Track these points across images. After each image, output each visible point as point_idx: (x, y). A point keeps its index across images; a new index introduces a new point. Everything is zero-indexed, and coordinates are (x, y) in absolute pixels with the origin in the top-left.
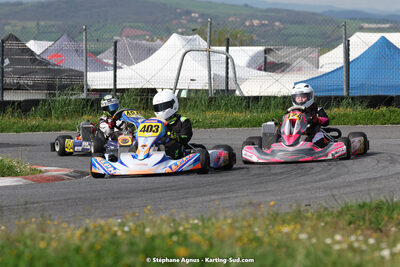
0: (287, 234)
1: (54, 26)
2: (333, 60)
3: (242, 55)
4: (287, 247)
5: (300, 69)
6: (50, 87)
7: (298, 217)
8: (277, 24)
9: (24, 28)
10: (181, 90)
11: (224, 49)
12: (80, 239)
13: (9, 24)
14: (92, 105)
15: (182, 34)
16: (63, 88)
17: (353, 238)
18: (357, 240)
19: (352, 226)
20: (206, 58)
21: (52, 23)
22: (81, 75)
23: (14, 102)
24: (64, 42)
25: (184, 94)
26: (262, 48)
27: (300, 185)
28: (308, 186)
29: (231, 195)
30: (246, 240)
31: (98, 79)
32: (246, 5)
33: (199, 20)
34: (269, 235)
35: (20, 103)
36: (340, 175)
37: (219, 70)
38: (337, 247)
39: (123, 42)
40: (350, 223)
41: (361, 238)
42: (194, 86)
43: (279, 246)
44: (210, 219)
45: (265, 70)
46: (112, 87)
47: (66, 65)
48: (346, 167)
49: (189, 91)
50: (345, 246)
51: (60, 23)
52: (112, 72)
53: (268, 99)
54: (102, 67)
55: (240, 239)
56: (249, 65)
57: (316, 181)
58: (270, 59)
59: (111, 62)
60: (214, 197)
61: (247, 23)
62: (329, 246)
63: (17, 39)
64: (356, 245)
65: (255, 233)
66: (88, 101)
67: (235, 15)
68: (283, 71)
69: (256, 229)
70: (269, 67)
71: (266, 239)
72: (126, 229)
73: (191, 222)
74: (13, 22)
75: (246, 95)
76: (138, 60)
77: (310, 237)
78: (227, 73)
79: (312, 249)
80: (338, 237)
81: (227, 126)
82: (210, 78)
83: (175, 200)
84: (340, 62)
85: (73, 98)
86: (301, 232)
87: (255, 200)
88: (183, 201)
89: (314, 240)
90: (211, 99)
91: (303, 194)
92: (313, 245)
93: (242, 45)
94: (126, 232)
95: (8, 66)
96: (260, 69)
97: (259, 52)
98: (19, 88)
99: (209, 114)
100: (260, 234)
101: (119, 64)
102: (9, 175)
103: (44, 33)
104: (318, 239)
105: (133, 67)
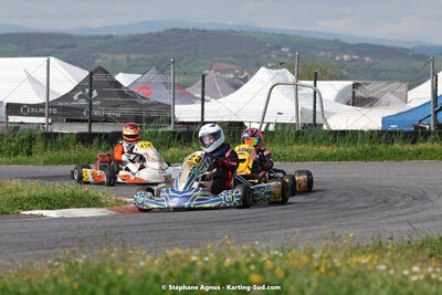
0: (365, 265)
1: (143, 59)
2: (421, 95)
3: (330, 89)
4: (364, 278)
5: (388, 104)
6: (138, 119)
7: (378, 248)
8: (368, 59)
9: (114, 61)
10: (268, 124)
11: (312, 83)
12: (160, 268)
13: (99, 57)
14: (179, 138)
15: (271, 68)
16: (150, 120)
17: (430, 269)
18: (434, 272)
19: (433, 259)
20: (293, 92)
21: (142, 56)
22: (169, 108)
23: (101, 134)
24: (152, 75)
25: (271, 128)
26: (350, 83)
27: (385, 218)
28: (392, 220)
29: (315, 227)
30: (322, 270)
31: (186, 112)
32: (336, 40)
33: (289, 55)
34: (348, 266)
35: (107, 135)
36: (425, 209)
37: (307, 104)
38: (414, 278)
39: (211, 75)
40: (431, 256)
41: (439, 270)
42: (281, 120)
43: (355, 277)
44: (290, 250)
45: (353, 105)
46: (199, 120)
47: (153, 98)
48: (431, 201)
49: (277, 124)
50: (422, 277)
51: (150, 56)
52: (200, 105)
53: (355, 133)
54: (190, 100)
55: (318, 268)
56: (338, 100)
57: (400, 215)
58: (359, 93)
59: (199, 96)
60: (297, 229)
61: (338, 58)
62: (406, 277)
63: (105, 72)
64: (433, 276)
65: (333, 263)
66: (175, 133)
67: (325, 50)
68: (371, 106)
69: (335, 261)
70: (357, 102)
71: (344, 269)
72: (207, 259)
73: (272, 252)
74: (102, 55)
75: (333, 129)
76: (226, 94)
77: (388, 269)
78: (315, 107)
79: (389, 280)
80: (416, 269)
81: (313, 160)
82: (297, 112)
83: (258, 232)
84: (428, 97)
85: (160, 130)
86: (379, 263)
87: (338, 232)
88: (266, 233)
89: (392, 272)
90: (298, 133)
91: (387, 227)
92: (390, 276)
93: (331, 79)
94: (207, 262)
95: (96, 99)
96: (348, 104)
97: (347, 87)
98: (106, 120)
99: (296, 148)
100: (339, 264)
101: (206, 97)
102: (94, 206)
103: (133, 66)
104: (396, 270)
105: (220, 100)
